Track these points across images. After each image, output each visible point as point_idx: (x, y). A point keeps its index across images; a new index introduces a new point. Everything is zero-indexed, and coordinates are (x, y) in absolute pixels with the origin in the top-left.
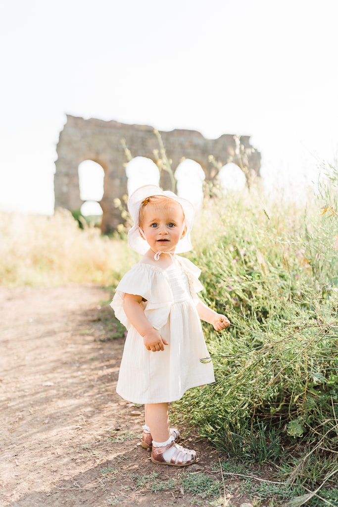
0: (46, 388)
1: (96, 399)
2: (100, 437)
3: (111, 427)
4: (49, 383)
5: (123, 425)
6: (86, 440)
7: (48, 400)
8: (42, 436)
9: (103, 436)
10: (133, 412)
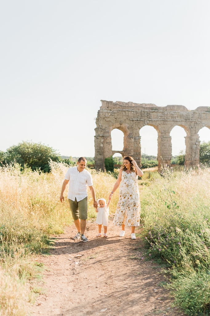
0: (125, 288)
1: (145, 295)
2: (150, 311)
3: (153, 308)
4: (126, 286)
5: (158, 307)
6: (146, 312)
7: (127, 294)
8: (130, 309)
9: (151, 311)
10: (160, 302)
